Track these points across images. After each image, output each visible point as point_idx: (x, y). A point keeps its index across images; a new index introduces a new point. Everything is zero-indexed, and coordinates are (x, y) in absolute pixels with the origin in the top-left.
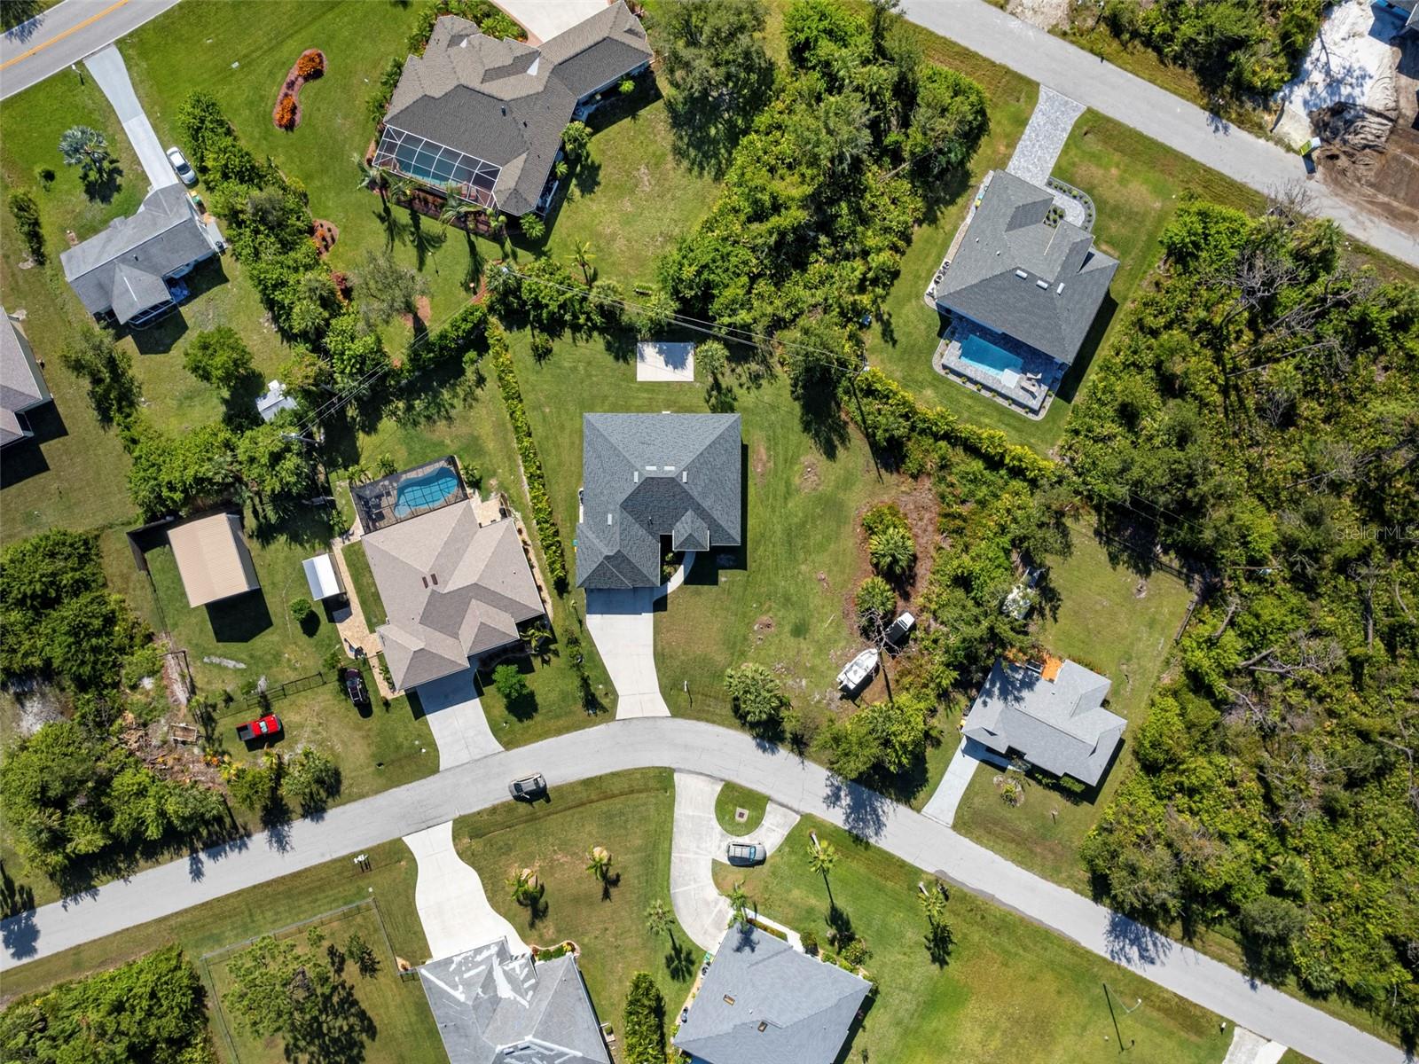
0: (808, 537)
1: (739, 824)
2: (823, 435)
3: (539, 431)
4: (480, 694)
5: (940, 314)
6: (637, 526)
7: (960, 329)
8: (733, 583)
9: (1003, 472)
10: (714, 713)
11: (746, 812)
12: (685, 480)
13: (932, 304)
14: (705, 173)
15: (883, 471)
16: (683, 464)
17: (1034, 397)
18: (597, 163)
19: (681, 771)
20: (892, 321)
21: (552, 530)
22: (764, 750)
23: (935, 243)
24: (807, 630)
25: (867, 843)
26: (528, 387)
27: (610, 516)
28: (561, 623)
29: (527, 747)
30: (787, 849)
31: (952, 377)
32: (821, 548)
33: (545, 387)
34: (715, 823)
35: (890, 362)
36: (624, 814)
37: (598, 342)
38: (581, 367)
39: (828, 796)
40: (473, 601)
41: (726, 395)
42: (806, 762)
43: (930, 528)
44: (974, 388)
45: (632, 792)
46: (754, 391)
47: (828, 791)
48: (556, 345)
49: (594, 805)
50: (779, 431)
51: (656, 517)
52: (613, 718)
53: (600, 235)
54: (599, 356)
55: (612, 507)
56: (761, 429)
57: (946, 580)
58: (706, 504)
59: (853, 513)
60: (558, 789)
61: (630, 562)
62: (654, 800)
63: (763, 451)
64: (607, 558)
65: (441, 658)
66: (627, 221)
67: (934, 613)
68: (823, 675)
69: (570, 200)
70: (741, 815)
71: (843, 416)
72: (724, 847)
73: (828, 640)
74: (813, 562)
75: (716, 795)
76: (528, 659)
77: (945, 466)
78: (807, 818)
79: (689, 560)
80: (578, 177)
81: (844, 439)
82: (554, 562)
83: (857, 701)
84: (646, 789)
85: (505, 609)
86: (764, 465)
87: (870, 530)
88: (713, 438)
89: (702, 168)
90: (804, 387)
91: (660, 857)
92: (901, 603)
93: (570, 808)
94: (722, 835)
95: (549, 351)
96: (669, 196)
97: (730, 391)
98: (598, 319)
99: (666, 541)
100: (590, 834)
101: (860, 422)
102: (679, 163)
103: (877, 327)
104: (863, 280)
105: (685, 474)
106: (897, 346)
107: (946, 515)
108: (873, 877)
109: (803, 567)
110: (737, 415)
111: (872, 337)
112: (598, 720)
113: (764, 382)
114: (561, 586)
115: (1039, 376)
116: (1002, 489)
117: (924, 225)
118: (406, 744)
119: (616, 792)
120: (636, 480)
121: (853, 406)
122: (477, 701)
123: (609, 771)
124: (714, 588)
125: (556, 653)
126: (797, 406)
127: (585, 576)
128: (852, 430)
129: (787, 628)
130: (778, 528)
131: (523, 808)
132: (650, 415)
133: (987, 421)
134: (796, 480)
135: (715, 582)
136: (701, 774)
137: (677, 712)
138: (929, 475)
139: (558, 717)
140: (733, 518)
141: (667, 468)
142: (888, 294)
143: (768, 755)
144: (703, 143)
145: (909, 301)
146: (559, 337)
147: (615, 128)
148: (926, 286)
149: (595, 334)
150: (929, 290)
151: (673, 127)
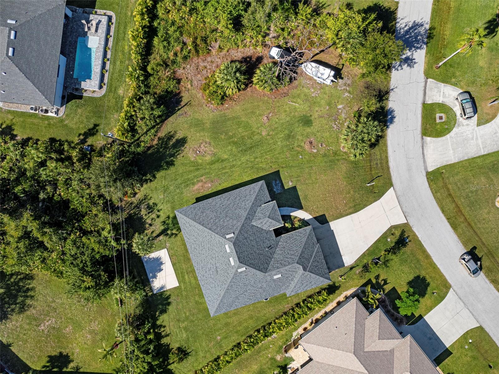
0: (243, 138)
1: (448, 118)
2: (172, 151)
3: (235, 339)
4: (421, 317)
5: (67, 102)
6: (275, 256)
7: (73, 86)
8: (291, 177)
9: (155, 24)
10: (381, 159)
11: (438, 115)
12: (232, 235)
13: (63, 109)
14: (31, 286)
15: (183, 103)
16: (222, 240)
17: (100, 21)
18: (47, 359)
19: (426, 168)
20: (83, 132)
21: (297, 309)
22: (393, 117)
23: (23, 122)
24: (305, 116)
25: (430, 29)
26: (208, 355)
27: (275, 277)
28: (356, 281)
29: (445, 274)
30: (453, 80)
31: (106, 80)
32: (247, 126)
33: (204, 344)
34: (452, 133)
35: (109, 124)
36: (467, 195)
37: (163, 319)
38: (183, 325)
39: (409, 65)
40: (366, 350)
41: (168, 224)
42: (392, 87)
43: (209, 59)
44: (108, 63)
45: (450, 195)
46: (160, 206)
47: (405, 66)
48: (175, 346)
49: (468, 217)
50: (179, 181)
51: (265, 245)
52: (407, 225)
53: (94, 341)
54: (172, 316)
55: (269, 278)
56: (182, 193)
57: (239, 37)
58: (244, 214)
59: (217, 113)
60: (465, 244)
61: (303, 252)
62: (451, 179)
63: (196, 187)
64: (305, 269)
65: (411, 357)
66: (78, 326)
67: (264, 37)
68: (331, 96)
69: (78, 368)
70: (441, 118)
71: (155, 142)
72: (466, 122)
73: (307, 100)
74: (258, 128)
75: (434, 139)
76: (387, 295)
77: (165, 64)
78: (428, 75)
79: (286, 211)
80: (61, 368)
81: (170, 137)
82: (319, 302)
83: (340, 67)
84: (445, 186)
85: (363, 326)
86: (205, 183)
87: (224, 97)
88: (197, 225)
89: (28, 289)
90: (145, 175)
91: (487, 161)
92: (265, 61)
93: (475, 232)
94: (459, 126)
95: (179, 349)
96: (53, 305)
97: (164, 222)
98: (147, 326)
99: (278, 232)
100: (489, 213)
101: (155, 129)
102: (30, 306)
103: (90, 141)
104: (62, 160)
105: (228, 237)
106: (98, 123)
107: (197, 52)
108: (451, 17)
109: (264, 133)
110: (177, 213)
111: (98, 141)
112: (411, 234)
113: (151, 202)
114: (332, 289)
115: (84, 22)
116: (167, 21)
117: (15, 133)
118: (470, 354)
119: (454, 205)
120: (244, 269)
121: (147, 138)
122: (426, 318)
123: (442, 215)
124: (298, 188)
125: (377, 277)
126: (159, 175)
127: (322, 279)
128: (162, 134)
129: (308, 130)
130: (243, 159)
131: (486, 262)
132: (197, 272)
133: (126, 47)
134: (208, 158)
135: (294, 188)
136: (423, 153)
137: (388, 184)
138: (174, 72)
139: (418, 261)
140: (247, 192)
141: (228, 251)
142: (67, 141)
143: (396, 113)
144: (11, 294)
145: (66, 125)
146: (168, 346)
147: (20, 355)
148: (52, 118)
149: (158, 323)
150: (53, 115)
151: (7, 318)
